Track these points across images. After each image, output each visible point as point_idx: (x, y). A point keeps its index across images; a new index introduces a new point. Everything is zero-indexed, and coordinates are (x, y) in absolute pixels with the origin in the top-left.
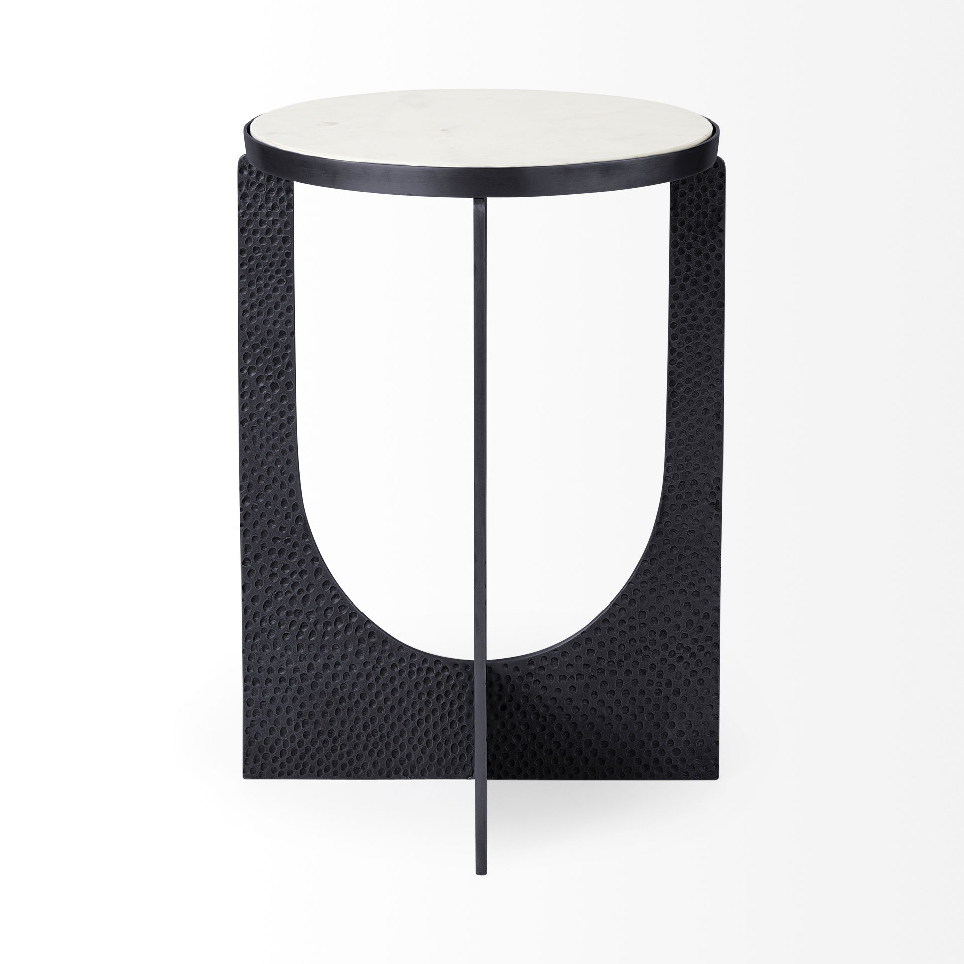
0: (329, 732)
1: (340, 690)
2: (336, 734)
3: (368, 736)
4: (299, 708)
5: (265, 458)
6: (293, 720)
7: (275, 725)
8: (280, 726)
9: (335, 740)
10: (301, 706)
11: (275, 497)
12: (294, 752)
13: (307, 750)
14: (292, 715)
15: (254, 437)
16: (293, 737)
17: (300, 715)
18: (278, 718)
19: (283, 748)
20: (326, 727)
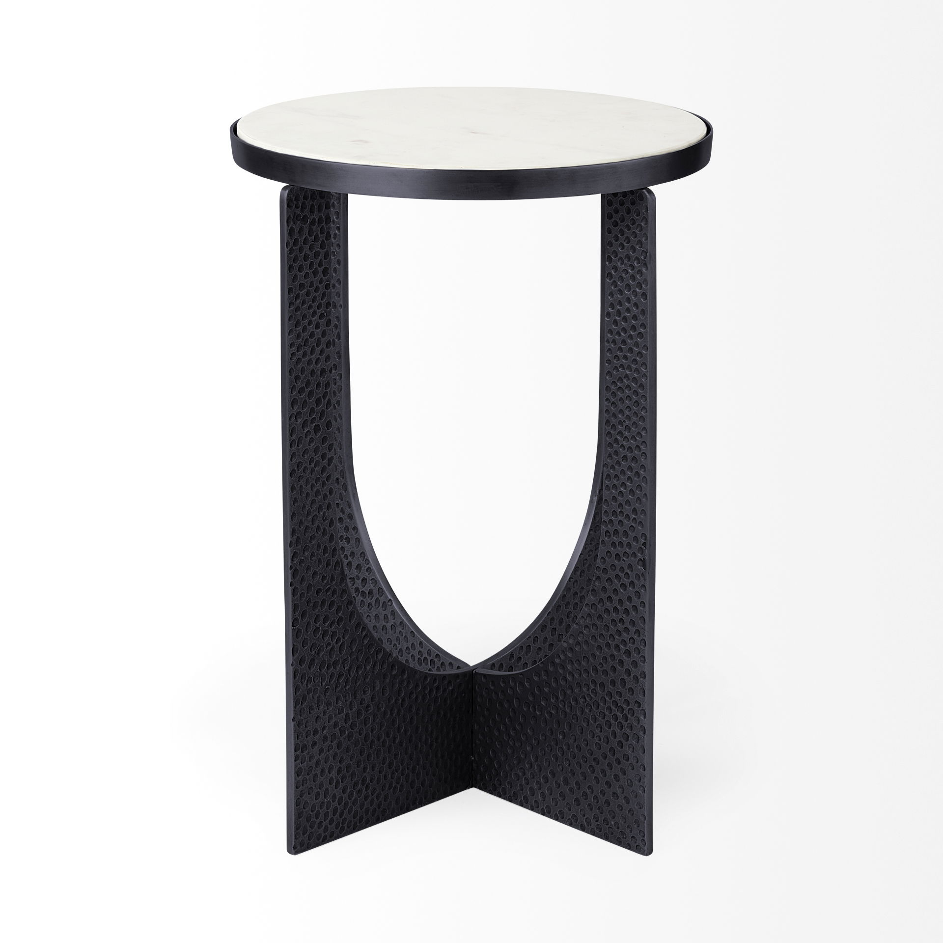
0: (362, 781)
1: (370, 734)
2: (368, 780)
3: (393, 774)
4: (339, 763)
5: (310, 507)
6: (334, 778)
7: (320, 788)
8: (324, 788)
9: (367, 787)
10: (340, 762)
11: (318, 546)
12: (335, 811)
13: (346, 804)
14: (334, 773)
15: (301, 486)
16: (334, 796)
17: (339, 771)
18: (322, 780)
19: (326, 811)
20: (360, 776)
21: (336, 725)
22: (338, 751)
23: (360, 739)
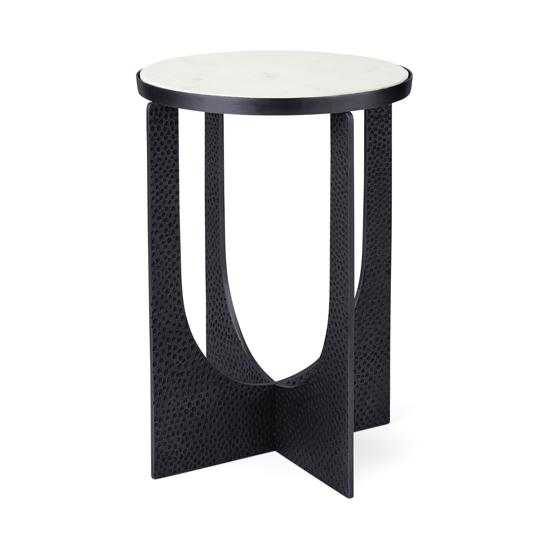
0: (200, 441)
1: (205, 415)
2: (204, 441)
3: (220, 439)
4: (184, 430)
5: (165, 284)
6: (181, 438)
7: (171, 443)
8: (174, 443)
9: (203, 445)
10: (185, 429)
11: (170, 307)
12: (181, 457)
13: (189, 454)
14: (181, 436)
15: (159, 272)
16: (181, 448)
17: (184, 434)
18: (173, 438)
19: (176, 456)
20: (198, 439)
21: (182, 408)
22: (184, 423)
23: (198, 418)
